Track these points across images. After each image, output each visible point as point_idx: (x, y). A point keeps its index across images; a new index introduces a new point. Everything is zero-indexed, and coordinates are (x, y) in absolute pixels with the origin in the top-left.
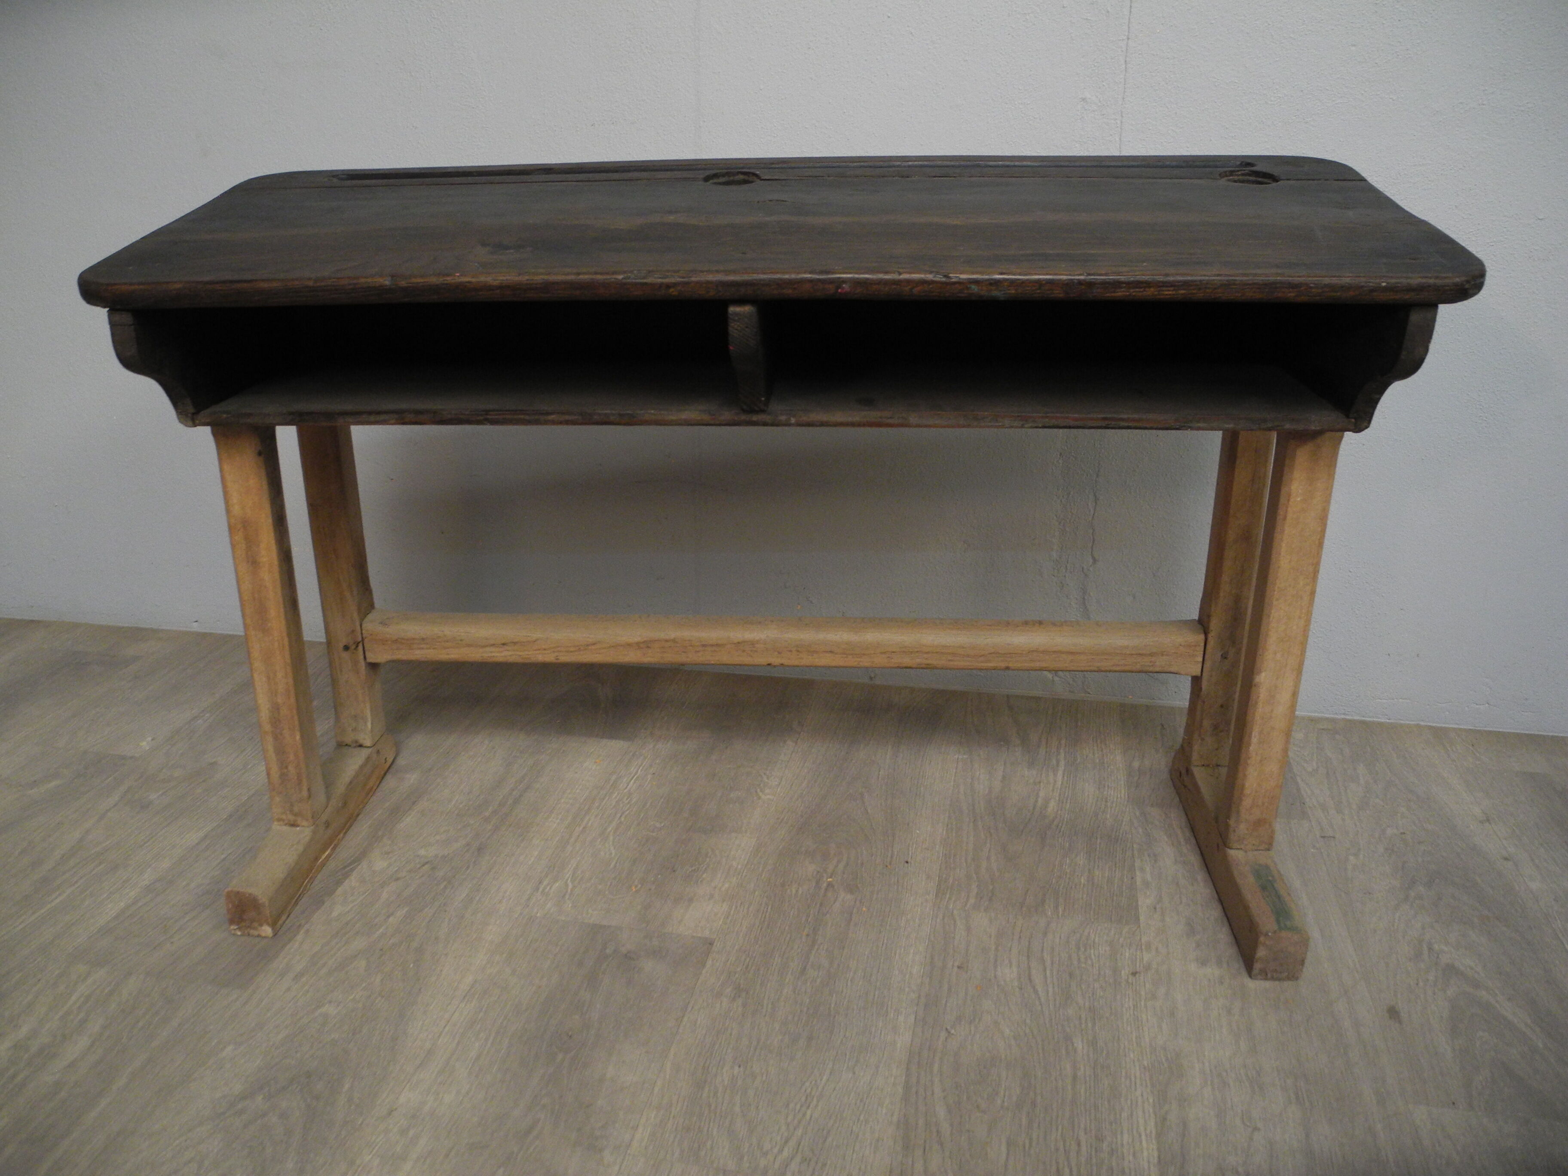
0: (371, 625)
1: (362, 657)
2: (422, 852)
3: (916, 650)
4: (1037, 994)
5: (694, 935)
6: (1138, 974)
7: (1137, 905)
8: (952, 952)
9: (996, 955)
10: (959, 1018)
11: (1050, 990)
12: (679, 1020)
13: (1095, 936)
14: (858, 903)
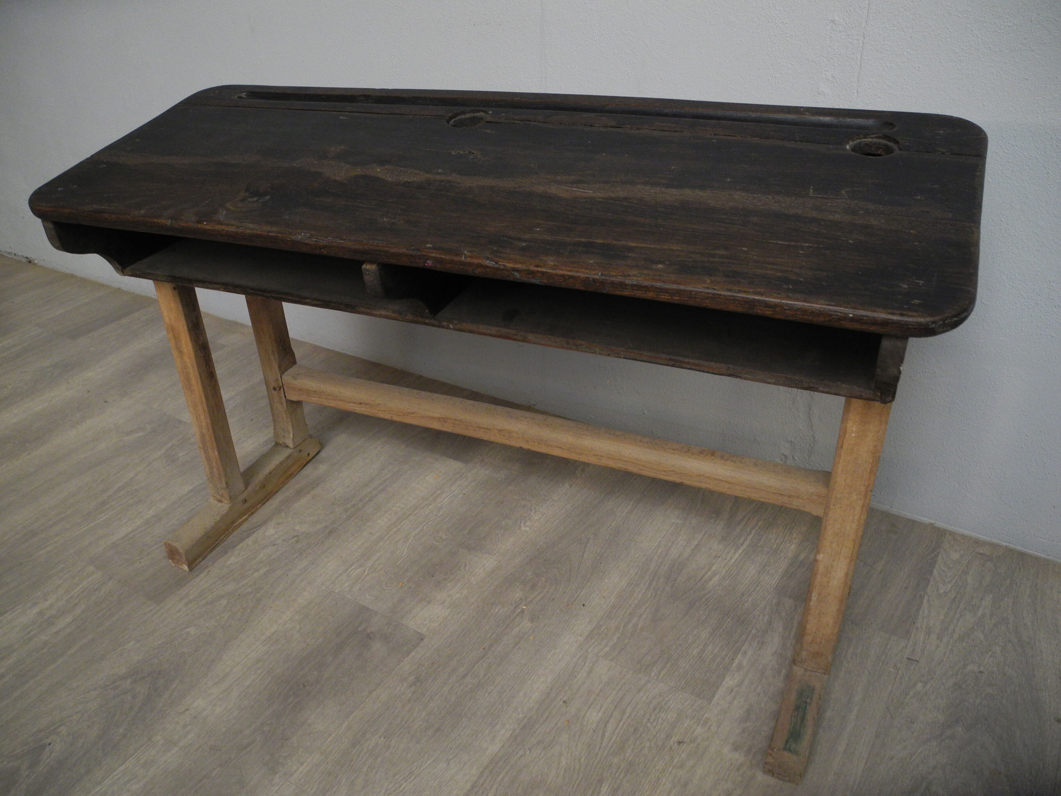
0: (287, 377)
1: (283, 396)
2: (298, 527)
3: (617, 458)
4: (602, 739)
5: (416, 630)
6: (682, 744)
7: (721, 684)
8: (567, 688)
9: (595, 699)
10: (539, 742)
11: (614, 738)
12: (370, 692)
13: (673, 702)
14: (531, 631)
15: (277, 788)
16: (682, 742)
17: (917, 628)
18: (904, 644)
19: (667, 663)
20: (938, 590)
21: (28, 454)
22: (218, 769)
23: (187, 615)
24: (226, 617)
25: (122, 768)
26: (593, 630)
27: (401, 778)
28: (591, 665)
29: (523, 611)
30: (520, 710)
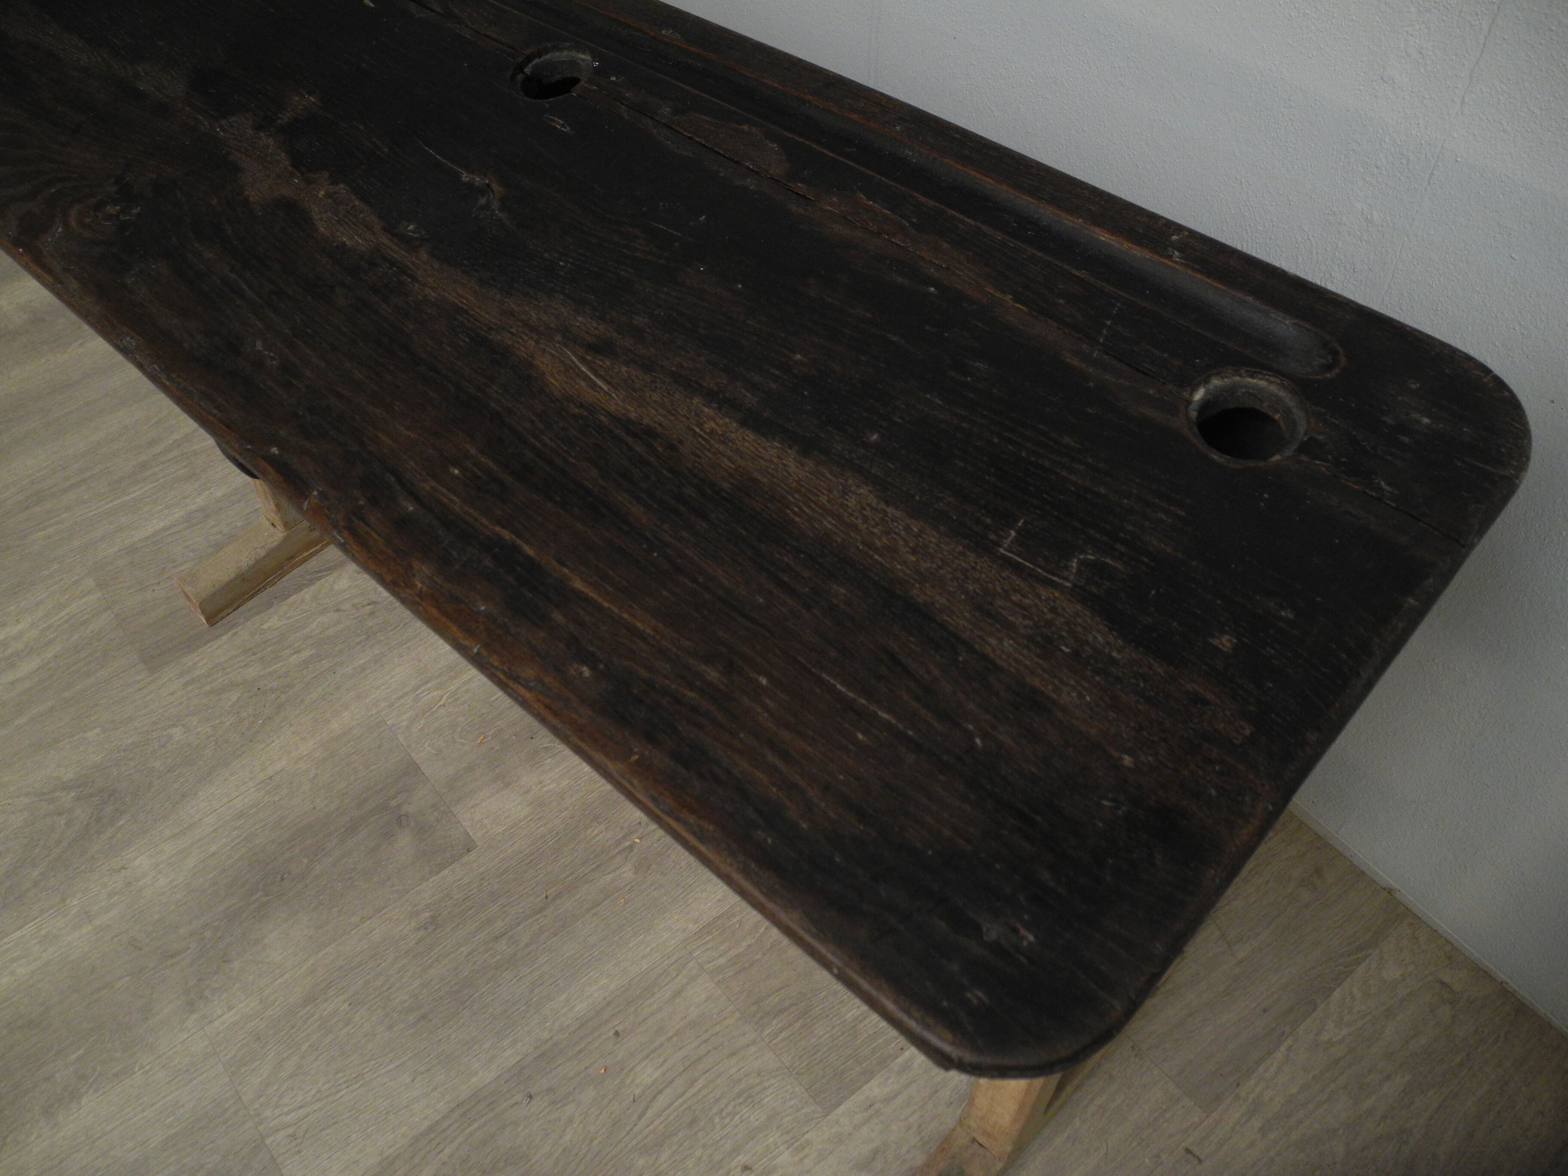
4: (640, 1117)
5: (468, 830)
6: (749, 1172)
7: (860, 1088)
8: (633, 1009)
9: (662, 1045)
10: (550, 1090)
11: (656, 1123)
12: (363, 920)
13: (771, 1094)
14: (628, 887)
15: (186, 1036)
16: (750, 1169)
17: (1237, 1097)
18: (1196, 1119)
19: (799, 1019)
20: (1318, 1034)
21: (81, 345)
22: (127, 978)
23: (181, 704)
24: (228, 723)
25: (18, 934)
26: (719, 918)
27: (345, 1079)
28: (685, 981)
29: (631, 847)
30: (548, 1024)
